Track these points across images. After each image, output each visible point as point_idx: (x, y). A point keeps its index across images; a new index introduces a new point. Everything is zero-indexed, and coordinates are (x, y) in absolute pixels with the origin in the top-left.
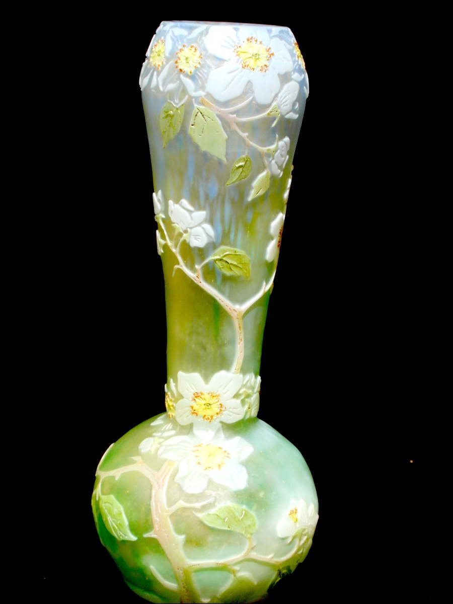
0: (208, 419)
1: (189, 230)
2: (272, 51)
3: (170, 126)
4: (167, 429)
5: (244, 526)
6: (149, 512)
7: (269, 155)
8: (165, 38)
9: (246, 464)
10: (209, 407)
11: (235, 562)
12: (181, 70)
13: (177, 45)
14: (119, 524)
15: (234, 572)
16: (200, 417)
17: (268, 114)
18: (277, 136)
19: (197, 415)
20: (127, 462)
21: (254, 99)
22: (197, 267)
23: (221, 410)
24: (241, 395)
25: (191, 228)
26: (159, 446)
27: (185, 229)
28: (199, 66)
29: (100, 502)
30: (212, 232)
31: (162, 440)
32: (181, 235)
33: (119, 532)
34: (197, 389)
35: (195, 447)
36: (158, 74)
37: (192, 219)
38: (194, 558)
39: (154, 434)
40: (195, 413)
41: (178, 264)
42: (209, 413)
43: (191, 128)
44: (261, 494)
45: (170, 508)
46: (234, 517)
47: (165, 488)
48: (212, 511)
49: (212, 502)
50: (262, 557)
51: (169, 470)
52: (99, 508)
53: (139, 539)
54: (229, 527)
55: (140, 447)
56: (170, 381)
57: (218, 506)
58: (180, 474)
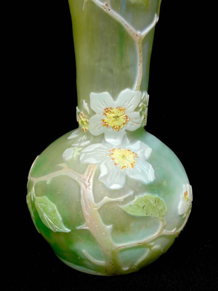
0: (117, 128)
4: (82, 140)
5: (158, 211)
6: (79, 208)
9: (150, 160)
10: (117, 119)
11: (151, 240)
14: (54, 219)
15: (150, 247)
16: (110, 128)
19: (108, 127)
20: (55, 169)
23: (126, 121)
24: (140, 108)
26: (79, 154)
29: (36, 202)
31: (81, 149)
33: (54, 225)
34: (107, 105)
35: (110, 151)
38: (120, 242)
39: (73, 145)
40: (106, 125)
42: (117, 123)
44: (165, 183)
45: (98, 204)
46: (150, 205)
47: (91, 187)
48: (133, 202)
49: (132, 195)
50: (170, 232)
51: (92, 172)
52: (35, 207)
53: (72, 231)
54: (147, 214)
55: (63, 156)
56: (82, 102)
57: (136, 197)
58: (102, 175)
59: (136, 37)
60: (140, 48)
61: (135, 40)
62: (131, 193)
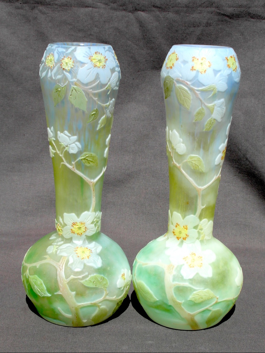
0: (80, 234)
1: (68, 145)
2: (107, 58)
3: (58, 96)
4: (59, 241)
5: (103, 285)
6: (56, 282)
7: (106, 108)
8: (53, 52)
9: (100, 254)
10: (80, 229)
11: (99, 302)
12: (64, 69)
13: (61, 56)
14: (41, 289)
15: (99, 306)
16: (76, 234)
17: (106, 88)
18: (110, 98)
19: (74, 233)
20: (41, 258)
21: (100, 82)
22: (73, 163)
23: (86, 230)
24: (94, 222)
25: (70, 145)
26: (56, 250)
27: (66, 145)
28: (72, 66)
29: (29, 279)
30: (80, 146)
31: (58, 246)
32: (64, 148)
33: (41, 292)
34: (74, 221)
35: (75, 249)
36: (51, 71)
37: (70, 140)
38: (80, 302)
39: (53, 244)
41: (63, 161)
42: (80, 232)
43: (70, 97)
44: (109, 268)
45: (67, 280)
46: (98, 281)
47: (63, 270)
48: (88, 279)
49: (87, 275)
50: (111, 298)
51: (64, 261)
52: (29, 282)
53: (52, 295)
54: (96, 286)
55: (47, 251)
56: (59, 217)
57: (90, 276)
58: (70, 263)
59: (91, 183)
60: (93, 189)
61: (90, 185)
62: (87, 273)
